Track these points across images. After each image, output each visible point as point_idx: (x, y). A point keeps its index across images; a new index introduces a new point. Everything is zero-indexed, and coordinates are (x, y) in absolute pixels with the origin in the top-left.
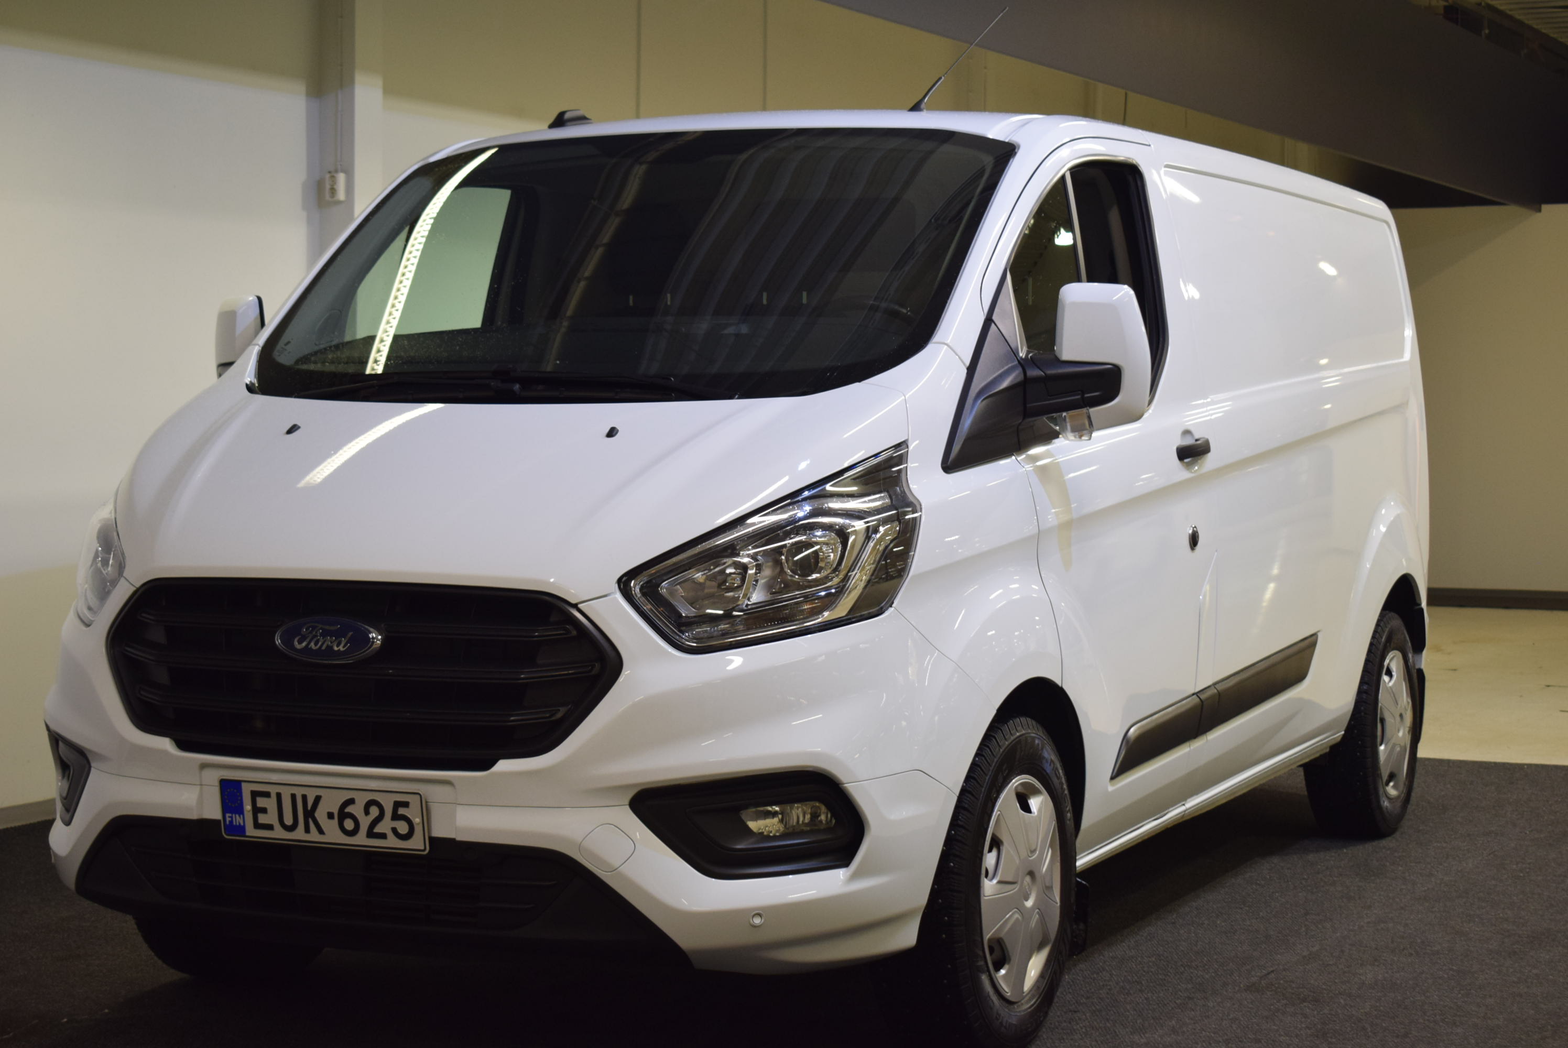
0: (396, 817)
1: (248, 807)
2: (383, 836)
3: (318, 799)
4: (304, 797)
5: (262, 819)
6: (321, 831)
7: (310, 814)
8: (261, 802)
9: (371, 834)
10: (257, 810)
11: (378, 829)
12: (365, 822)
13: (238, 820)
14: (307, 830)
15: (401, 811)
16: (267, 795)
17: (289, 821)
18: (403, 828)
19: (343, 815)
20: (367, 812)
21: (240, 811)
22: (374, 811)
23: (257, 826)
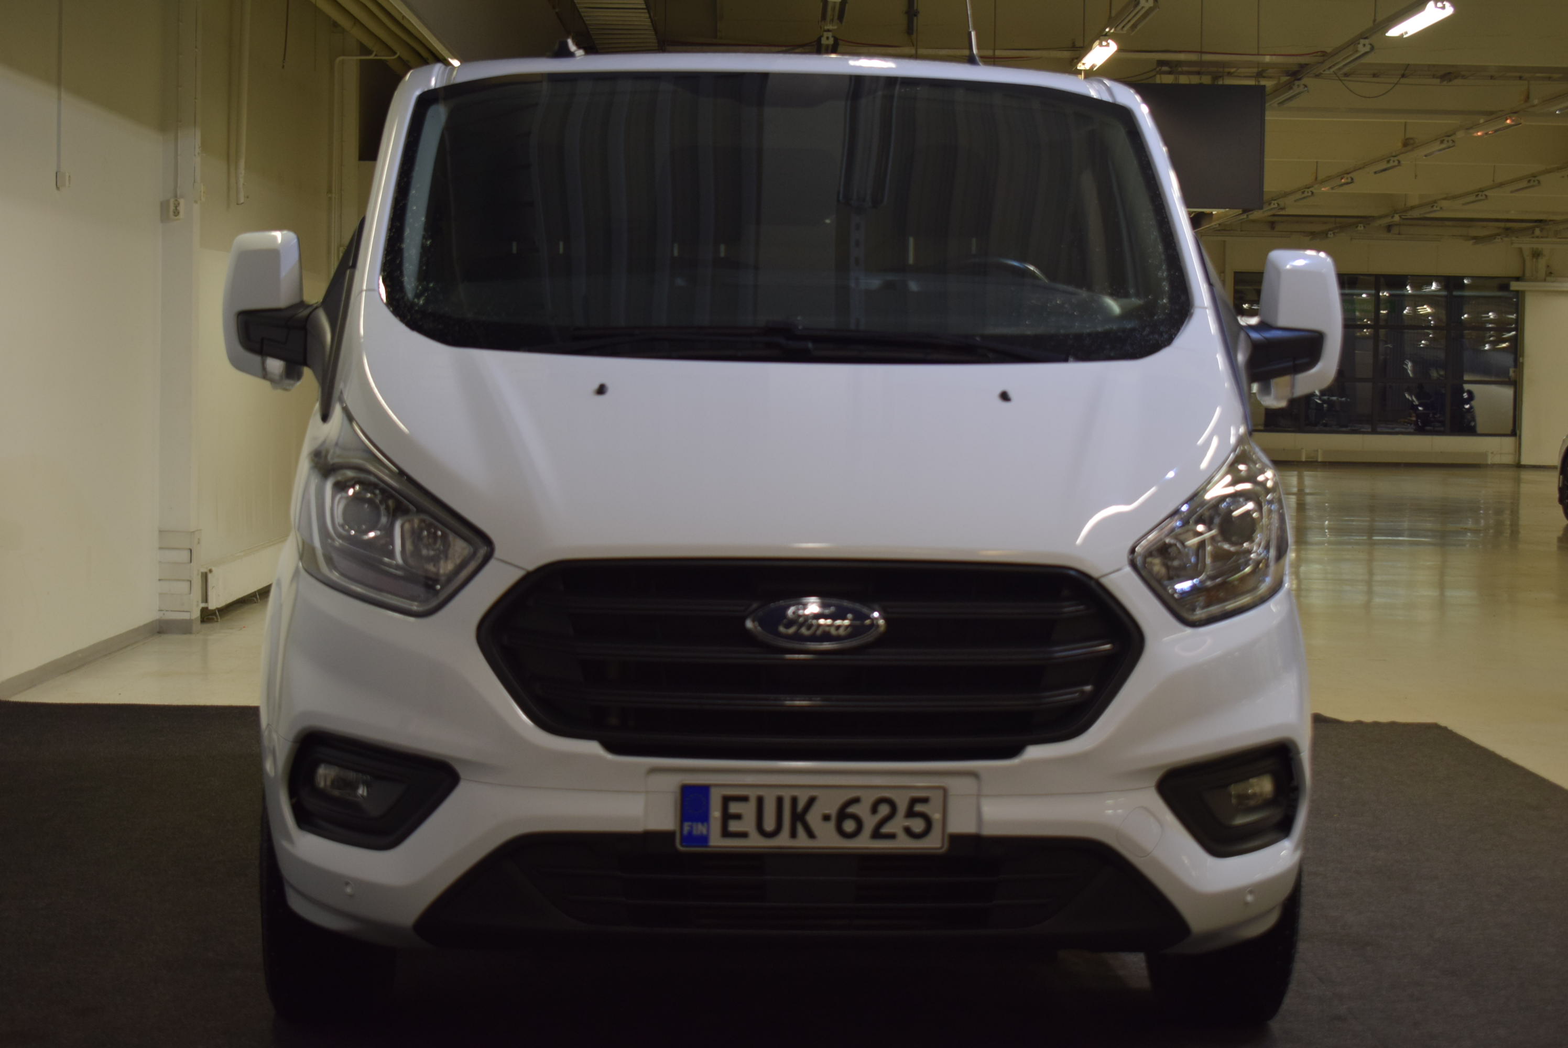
0: (911, 814)
1: (716, 813)
2: (892, 836)
3: (812, 801)
4: (794, 800)
5: (734, 826)
6: (811, 834)
7: (799, 817)
8: (734, 808)
9: (877, 834)
10: (727, 816)
11: (886, 829)
12: (870, 822)
13: (699, 829)
14: (793, 835)
15: (919, 808)
16: (745, 799)
17: (769, 825)
18: (918, 825)
19: (842, 815)
20: (874, 810)
21: (704, 818)
22: (884, 810)
23: (726, 833)
